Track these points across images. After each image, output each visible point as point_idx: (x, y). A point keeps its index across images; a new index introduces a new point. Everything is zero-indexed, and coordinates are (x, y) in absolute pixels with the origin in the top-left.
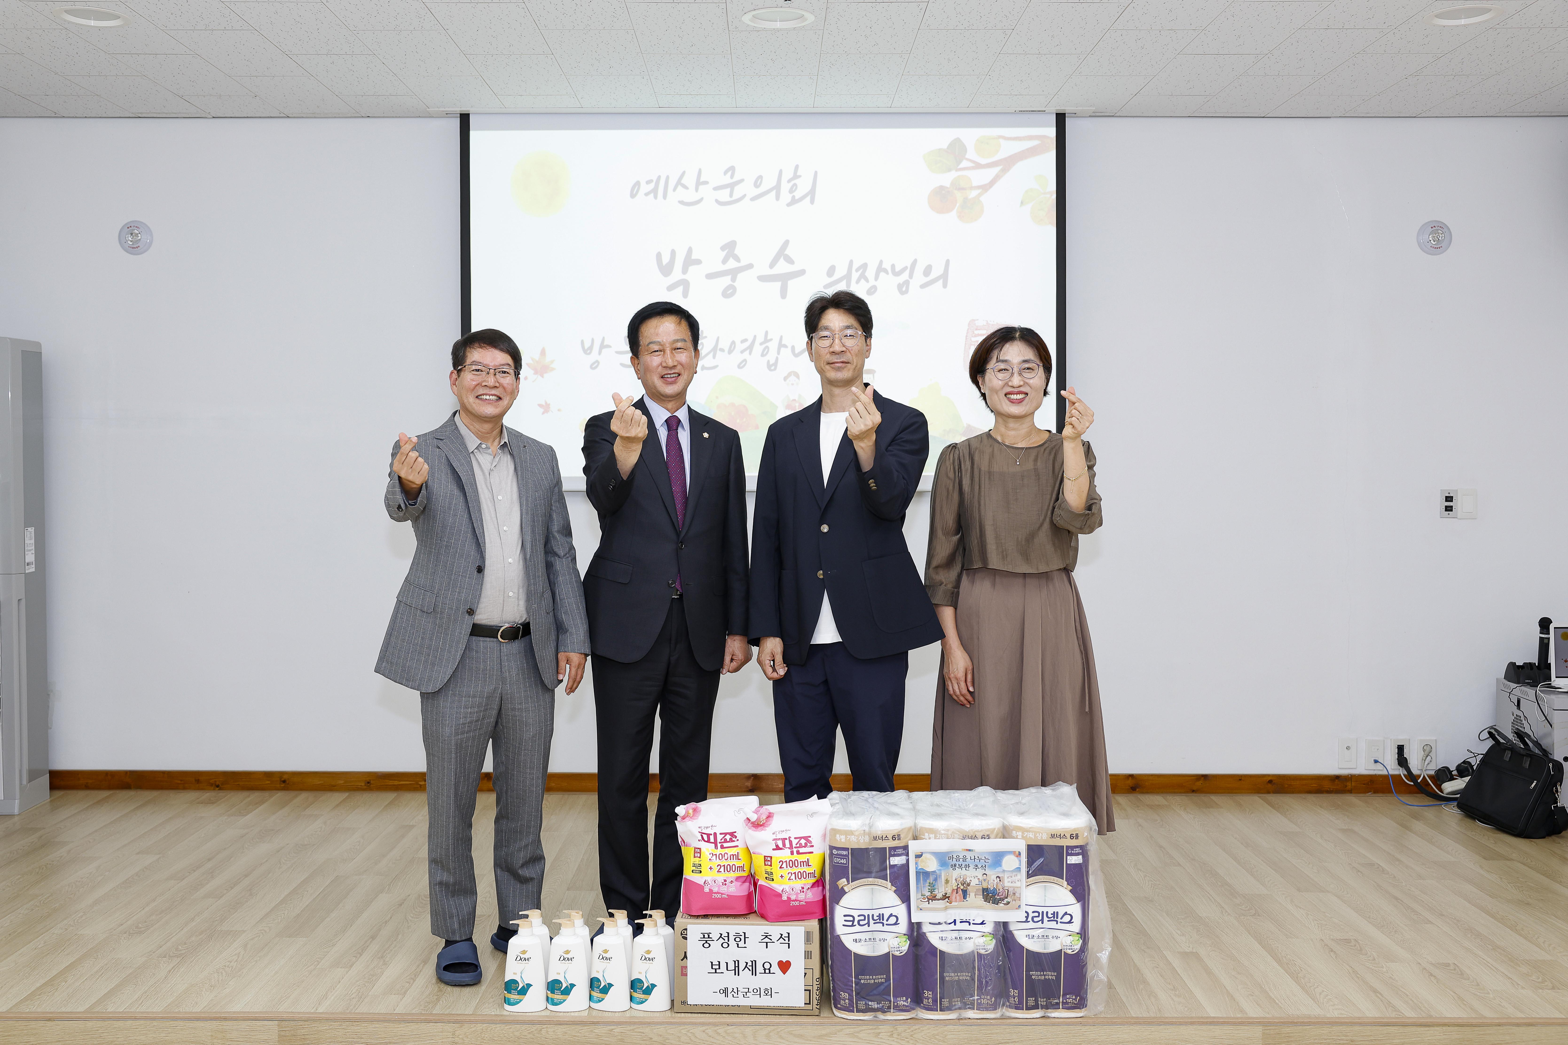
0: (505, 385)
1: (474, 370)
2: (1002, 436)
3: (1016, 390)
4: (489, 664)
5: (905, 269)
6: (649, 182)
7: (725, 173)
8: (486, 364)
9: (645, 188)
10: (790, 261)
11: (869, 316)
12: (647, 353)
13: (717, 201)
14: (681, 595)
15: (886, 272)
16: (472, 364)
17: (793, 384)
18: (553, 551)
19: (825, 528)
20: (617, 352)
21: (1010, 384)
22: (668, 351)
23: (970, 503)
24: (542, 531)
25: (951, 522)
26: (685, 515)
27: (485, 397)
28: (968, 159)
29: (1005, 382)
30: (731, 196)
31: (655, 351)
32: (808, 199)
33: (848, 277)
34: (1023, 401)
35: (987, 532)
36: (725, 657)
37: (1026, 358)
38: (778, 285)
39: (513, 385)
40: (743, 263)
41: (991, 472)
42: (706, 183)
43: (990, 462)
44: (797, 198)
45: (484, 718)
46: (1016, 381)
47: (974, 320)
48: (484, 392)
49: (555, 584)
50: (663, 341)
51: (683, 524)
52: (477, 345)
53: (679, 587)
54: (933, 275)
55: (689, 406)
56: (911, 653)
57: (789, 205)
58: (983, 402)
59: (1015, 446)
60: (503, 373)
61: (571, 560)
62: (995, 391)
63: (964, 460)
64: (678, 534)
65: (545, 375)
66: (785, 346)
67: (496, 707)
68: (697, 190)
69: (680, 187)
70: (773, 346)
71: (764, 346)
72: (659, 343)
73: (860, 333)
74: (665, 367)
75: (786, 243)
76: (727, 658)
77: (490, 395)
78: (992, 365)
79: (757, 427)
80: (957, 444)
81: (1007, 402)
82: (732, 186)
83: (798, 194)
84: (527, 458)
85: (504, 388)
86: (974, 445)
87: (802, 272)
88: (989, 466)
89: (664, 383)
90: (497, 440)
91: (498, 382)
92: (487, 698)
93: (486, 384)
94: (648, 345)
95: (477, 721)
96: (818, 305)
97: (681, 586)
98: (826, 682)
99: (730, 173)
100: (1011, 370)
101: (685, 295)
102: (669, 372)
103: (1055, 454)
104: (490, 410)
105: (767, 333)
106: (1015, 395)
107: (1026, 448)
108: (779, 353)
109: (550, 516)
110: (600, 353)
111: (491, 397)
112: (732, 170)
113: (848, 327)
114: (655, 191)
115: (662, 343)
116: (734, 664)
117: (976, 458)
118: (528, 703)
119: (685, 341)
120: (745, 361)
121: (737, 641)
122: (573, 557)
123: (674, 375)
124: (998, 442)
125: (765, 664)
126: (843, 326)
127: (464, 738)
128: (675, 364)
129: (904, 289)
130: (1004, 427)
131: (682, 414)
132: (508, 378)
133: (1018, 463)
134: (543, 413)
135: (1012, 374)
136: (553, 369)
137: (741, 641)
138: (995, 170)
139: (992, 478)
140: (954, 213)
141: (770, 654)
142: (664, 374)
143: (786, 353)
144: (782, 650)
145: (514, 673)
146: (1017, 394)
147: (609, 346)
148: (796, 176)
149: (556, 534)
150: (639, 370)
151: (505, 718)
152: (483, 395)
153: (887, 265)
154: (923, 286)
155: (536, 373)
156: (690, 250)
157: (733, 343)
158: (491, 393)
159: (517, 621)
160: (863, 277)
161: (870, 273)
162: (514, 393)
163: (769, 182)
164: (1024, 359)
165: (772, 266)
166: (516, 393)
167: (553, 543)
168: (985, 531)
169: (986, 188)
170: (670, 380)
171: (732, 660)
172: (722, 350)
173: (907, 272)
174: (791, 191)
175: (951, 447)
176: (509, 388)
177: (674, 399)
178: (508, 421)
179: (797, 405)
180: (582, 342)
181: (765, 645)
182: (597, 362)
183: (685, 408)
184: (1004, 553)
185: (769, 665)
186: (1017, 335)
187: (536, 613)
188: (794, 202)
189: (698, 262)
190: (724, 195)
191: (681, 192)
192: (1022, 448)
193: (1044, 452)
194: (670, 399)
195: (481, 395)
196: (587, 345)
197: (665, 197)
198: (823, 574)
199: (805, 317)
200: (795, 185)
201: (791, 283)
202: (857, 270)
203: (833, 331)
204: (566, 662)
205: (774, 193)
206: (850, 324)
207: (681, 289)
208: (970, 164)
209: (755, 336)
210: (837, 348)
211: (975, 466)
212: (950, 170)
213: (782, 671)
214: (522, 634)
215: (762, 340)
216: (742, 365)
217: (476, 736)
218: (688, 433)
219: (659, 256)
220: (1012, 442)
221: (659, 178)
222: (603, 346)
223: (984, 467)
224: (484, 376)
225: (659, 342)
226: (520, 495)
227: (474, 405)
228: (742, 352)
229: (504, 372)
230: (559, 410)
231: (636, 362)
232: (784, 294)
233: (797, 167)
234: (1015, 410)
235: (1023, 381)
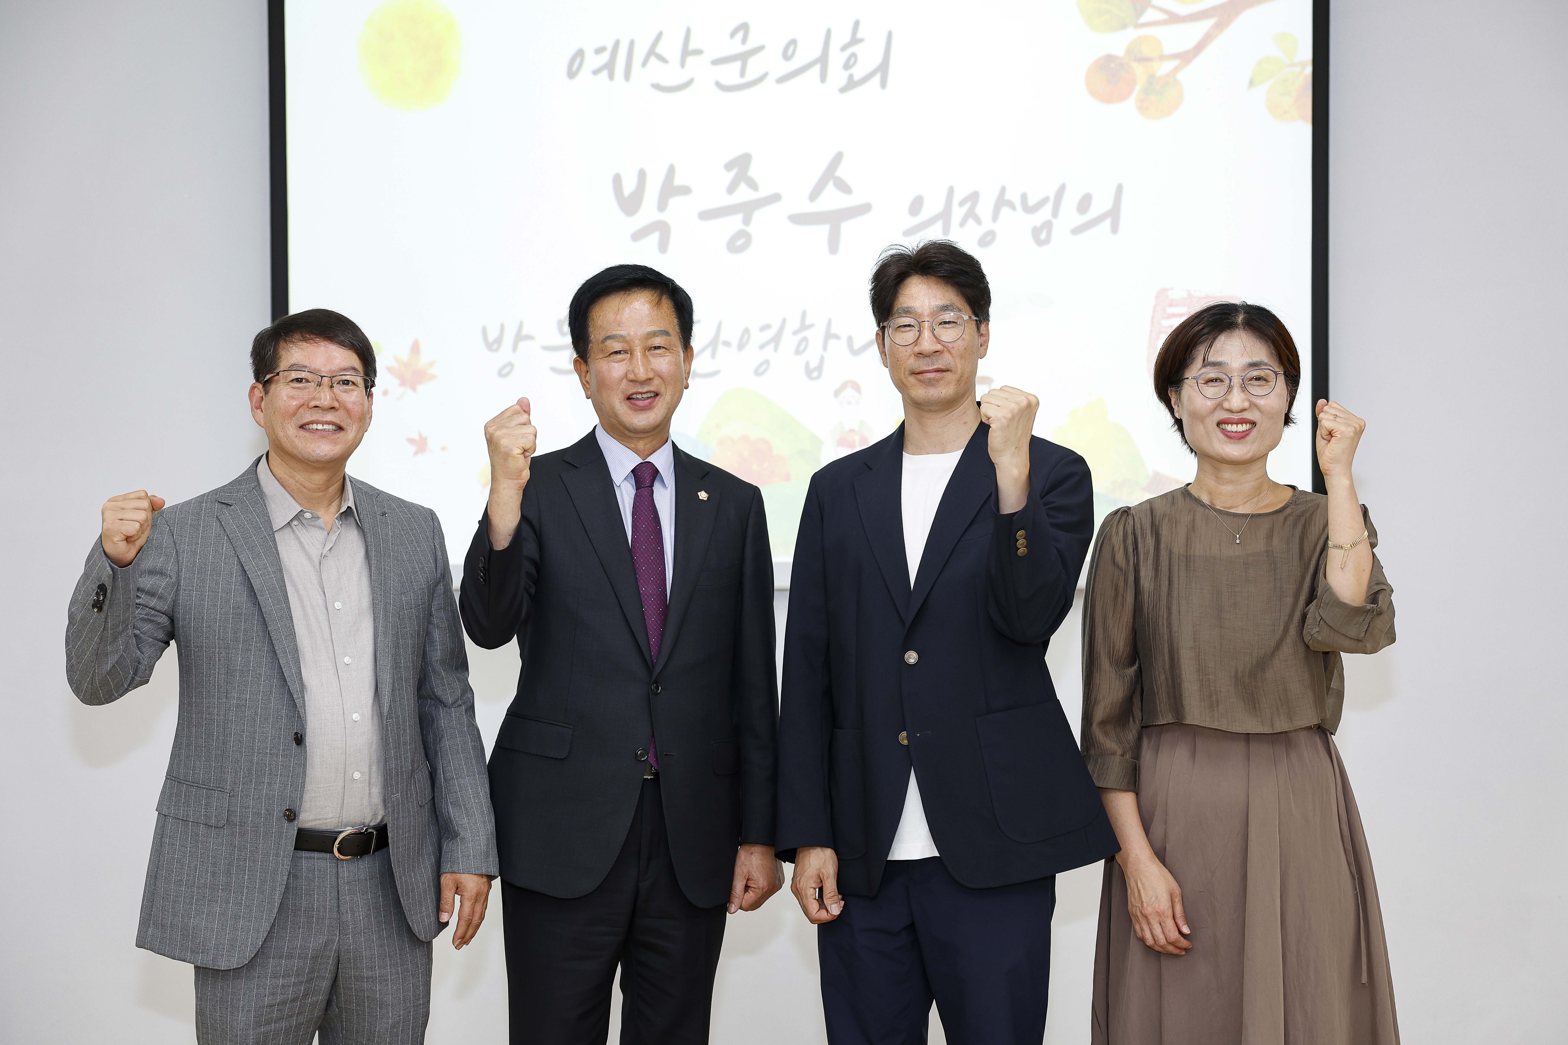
0: (350, 406)
1: (293, 380)
2: (1210, 493)
3: (1236, 417)
4: (318, 898)
5: (1044, 201)
6: (600, 51)
7: (733, 34)
8: (315, 369)
9: (593, 61)
10: (844, 187)
11: (982, 285)
12: (601, 356)
13: (718, 84)
14: (656, 774)
15: (1012, 206)
16: (292, 368)
17: (849, 403)
18: (434, 694)
19: (912, 657)
20: (546, 348)
21: (1226, 405)
22: (638, 354)
23: (1153, 610)
24: (413, 662)
25: (1122, 643)
26: (662, 635)
27: (314, 426)
28: (1155, 7)
29: (1216, 401)
30: (742, 74)
31: (616, 353)
32: (877, 78)
33: (945, 216)
34: (1247, 435)
35: (1182, 661)
36: (734, 883)
37: (1256, 359)
38: (823, 230)
39: (362, 404)
40: (763, 193)
41: (1190, 556)
42: (699, 52)
43: (1188, 539)
44: (857, 77)
45: (306, 995)
46: (1237, 400)
47: (1164, 290)
48: (314, 418)
49: (436, 753)
50: (629, 335)
51: (659, 651)
52: (297, 336)
53: (652, 761)
54: (1095, 211)
55: (674, 446)
56: (1061, 879)
57: (843, 90)
58: (1178, 435)
59: (1232, 511)
60: (344, 384)
61: (466, 711)
62: (1196, 416)
63: (1142, 535)
64: (649, 668)
65: (419, 387)
66: (837, 337)
67: (328, 975)
68: (683, 64)
69: (653, 59)
70: (815, 336)
71: (799, 337)
72: (622, 339)
73: (966, 317)
74: (632, 381)
75: (838, 158)
76: (738, 885)
77: (323, 423)
78: (1195, 371)
79: (787, 478)
80: (1130, 508)
81: (1221, 435)
82: (743, 58)
83: (858, 72)
84: (387, 534)
85: (348, 411)
86: (1160, 509)
87: (865, 208)
88: (1187, 545)
89: (631, 408)
90: (335, 504)
91: (337, 401)
92: (312, 958)
93: (317, 403)
94: (603, 341)
95: (294, 1000)
96: (893, 271)
97: (657, 760)
98: (911, 927)
99: (740, 35)
100: (1228, 381)
101: (663, 247)
102: (640, 390)
103: (1304, 527)
104: (324, 449)
105: (804, 314)
106: (1235, 426)
107: (1253, 516)
108: (825, 348)
109: (428, 633)
110: (515, 348)
111: (326, 427)
112: (744, 28)
113: (945, 308)
114: (610, 67)
115: (628, 338)
116: (751, 896)
117: (1164, 532)
118: (384, 968)
119: (667, 333)
120: (767, 362)
121: (755, 854)
122: (469, 704)
123: (649, 395)
124: (1203, 505)
125: (806, 895)
126: (937, 307)
127: (271, 1031)
128: (651, 375)
129: (1043, 236)
130: (1214, 478)
131: (662, 460)
132: (355, 393)
133: (1238, 541)
134: (416, 453)
135: (1230, 388)
136: (433, 377)
137: (763, 854)
138: (1207, 25)
139: (1192, 566)
140: (1131, 103)
141: (815, 879)
142: (630, 393)
143: (838, 347)
144: (836, 871)
145: (361, 914)
146: (1237, 424)
147: (530, 337)
148: (855, 40)
149: (438, 666)
150: (588, 382)
151: (344, 994)
152: (312, 423)
153: (1012, 195)
154: (1077, 231)
155: (403, 382)
156: (671, 171)
157: (746, 331)
158: (325, 420)
159: (367, 821)
160: (971, 214)
161: (984, 209)
162: (365, 419)
163: (808, 52)
164: (1249, 360)
165: (814, 196)
166: (368, 421)
167: (434, 680)
168: (1178, 659)
169: (1186, 57)
170: (640, 403)
171: (747, 888)
172: (727, 344)
173: (1049, 207)
174: (847, 66)
175: (1119, 513)
176: (356, 409)
177: (648, 435)
178: (354, 468)
179: (857, 438)
180: (484, 331)
181: (806, 861)
182: (510, 365)
183: (667, 449)
184: (1214, 697)
185: (814, 897)
186: (1240, 318)
187: (398, 809)
188: (851, 84)
189: (685, 190)
190: (730, 74)
191: (657, 72)
192: (1245, 516)
193: (1284, 523)
194: (642, 435)
195: (308, 424)
196: (492, 336)
197: (627, 76)
198: (908, 738)
199: (871, 290)
200: (854, 55)
201: (847, 228)
202: (961, 204)
203: (920, 315)
204: (453, 891)
205: (817, 68)
206: (948, 303)
207: (655, 237)
208: (1162, 16)
209: (784, 321)
210: (927, 344)
211: (1163, 546)
212: (1124, 26)
213: (835, 909)
214: (376, 845)
215: (797, 325)
216: (761, 370)
217: (291, 1027)
218: (671, 492)
219: (617, 180)
220: (1228, 505)
221: (617, 44)
222: (520, 337)
223: (1178, 549)
224: (312, 389)
225: (622, 336)
226: (373, 600)
227: (297, 441)
228: (762, 347)
229: (346, 382)
230: (443, 449)
231: (584, 368)
232: (834, 246)
233: (857, 24)
234: (1233, 450)
235: (1249, 401)
